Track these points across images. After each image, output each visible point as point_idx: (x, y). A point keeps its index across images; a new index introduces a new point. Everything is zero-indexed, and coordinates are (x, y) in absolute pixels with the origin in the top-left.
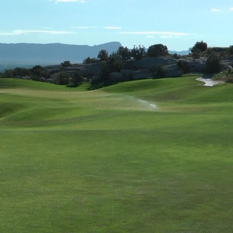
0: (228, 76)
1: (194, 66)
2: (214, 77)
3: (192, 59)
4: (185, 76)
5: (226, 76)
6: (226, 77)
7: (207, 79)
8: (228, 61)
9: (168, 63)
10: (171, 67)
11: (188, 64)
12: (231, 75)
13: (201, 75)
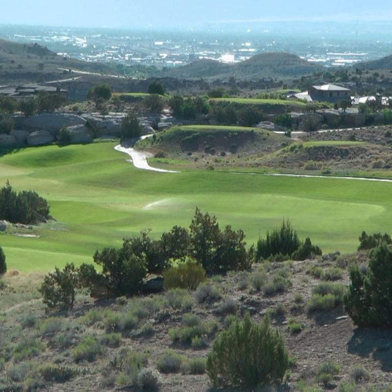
0: (153, 145)
1: (105, 127)
2: (136, 145)
3: (99, 116)
4: (97, 142)
5: (150, 145)
6: (152, 146)
7: (128, 148)
8: (146, 119)
9: (72, 122)
10: (77, 129)
11: (98, 123)
12: (156, 143)
13: (117, 140)
